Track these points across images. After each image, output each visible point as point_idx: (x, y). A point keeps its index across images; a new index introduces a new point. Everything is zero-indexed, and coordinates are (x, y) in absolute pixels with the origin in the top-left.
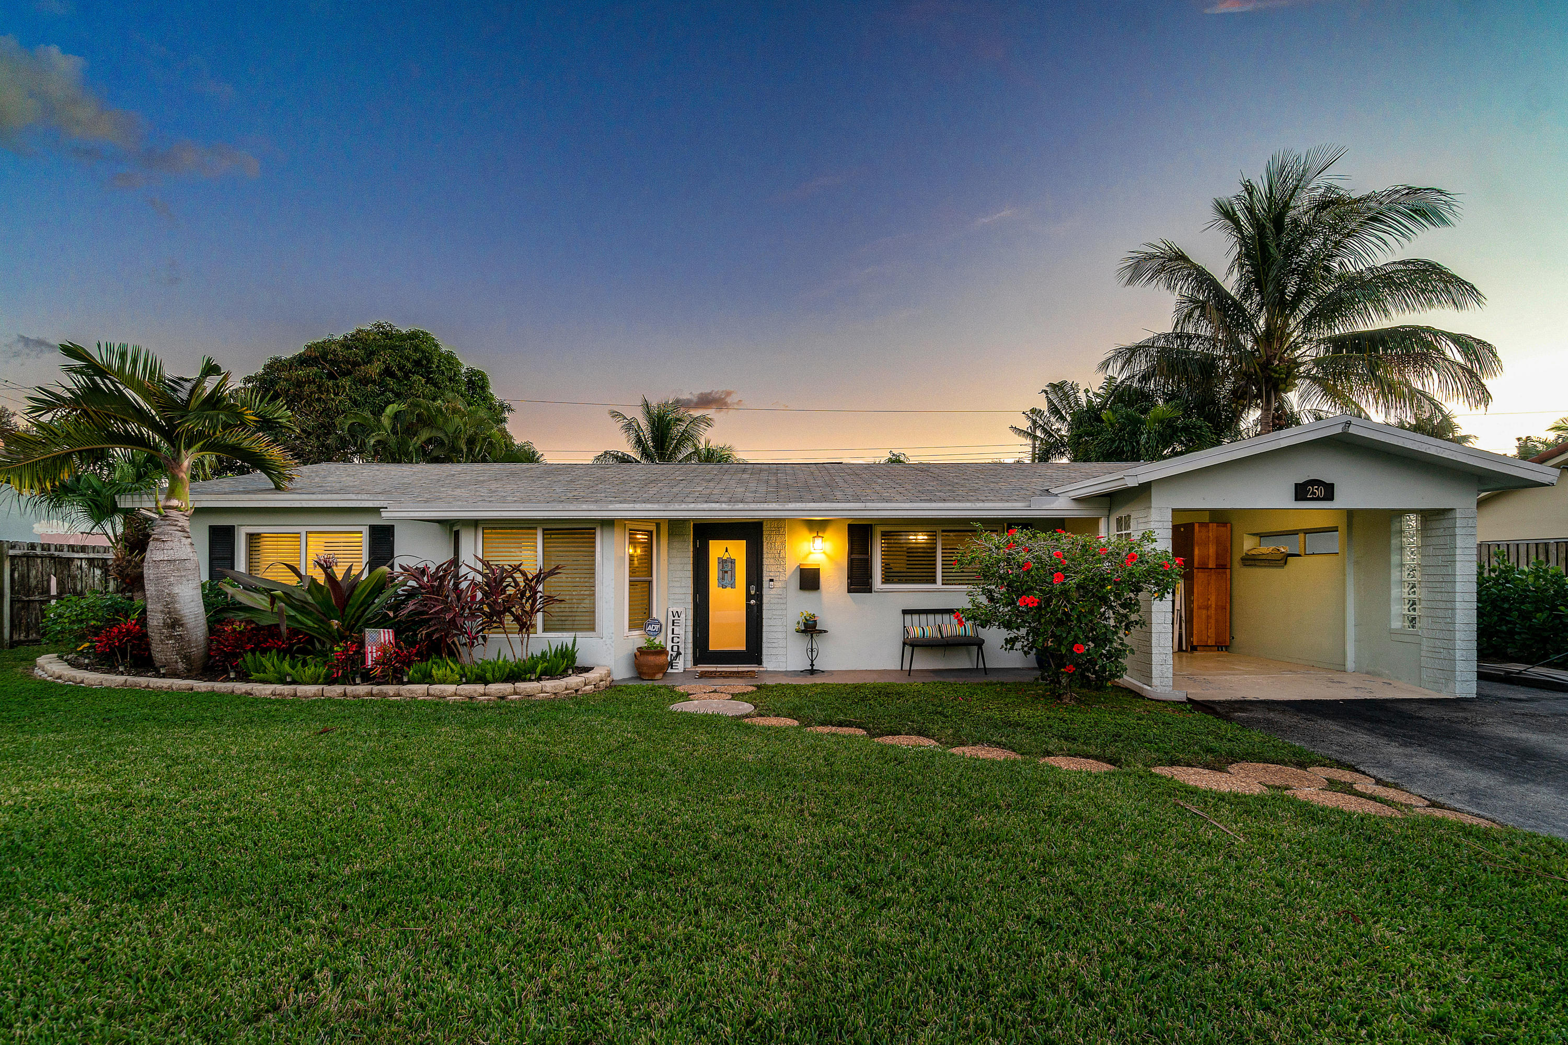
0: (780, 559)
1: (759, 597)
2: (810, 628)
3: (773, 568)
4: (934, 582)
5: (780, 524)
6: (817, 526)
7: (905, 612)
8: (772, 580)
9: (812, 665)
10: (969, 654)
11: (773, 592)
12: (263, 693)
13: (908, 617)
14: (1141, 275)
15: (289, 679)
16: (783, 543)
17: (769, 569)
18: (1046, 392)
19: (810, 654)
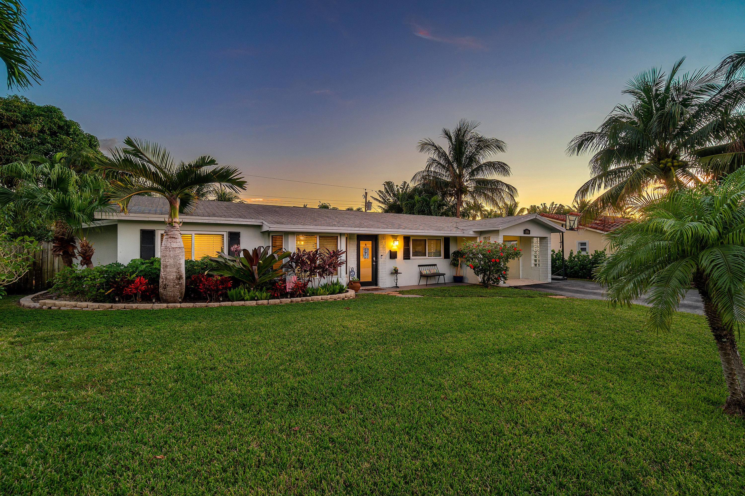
0: (384, 247)
1: (377, 262)
2: (395, 272)
3: (382, 251)
4: (425, 256)
5: (384, 236)
6: (395, 237)
7: (419, 266)
8: (382, 256)
9: (396, 285)
10: (435, 278)
11: (382, 260)
12: (252, 304)
13: (420, 267)
14: (423, 150)
15: (256, 299)
16: (385, 242)
17: (381, 251)
18: (385, 185)
19: (395, 281)
